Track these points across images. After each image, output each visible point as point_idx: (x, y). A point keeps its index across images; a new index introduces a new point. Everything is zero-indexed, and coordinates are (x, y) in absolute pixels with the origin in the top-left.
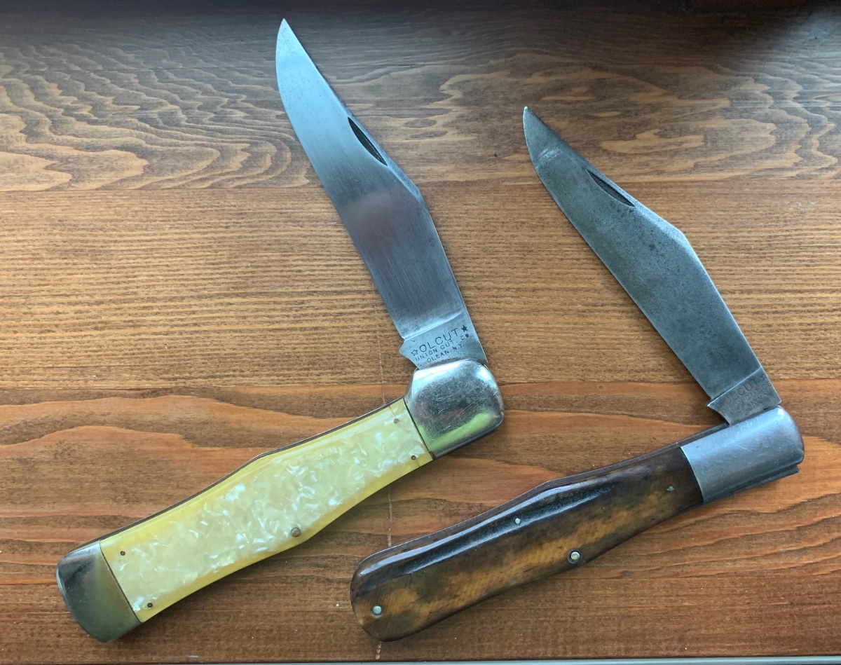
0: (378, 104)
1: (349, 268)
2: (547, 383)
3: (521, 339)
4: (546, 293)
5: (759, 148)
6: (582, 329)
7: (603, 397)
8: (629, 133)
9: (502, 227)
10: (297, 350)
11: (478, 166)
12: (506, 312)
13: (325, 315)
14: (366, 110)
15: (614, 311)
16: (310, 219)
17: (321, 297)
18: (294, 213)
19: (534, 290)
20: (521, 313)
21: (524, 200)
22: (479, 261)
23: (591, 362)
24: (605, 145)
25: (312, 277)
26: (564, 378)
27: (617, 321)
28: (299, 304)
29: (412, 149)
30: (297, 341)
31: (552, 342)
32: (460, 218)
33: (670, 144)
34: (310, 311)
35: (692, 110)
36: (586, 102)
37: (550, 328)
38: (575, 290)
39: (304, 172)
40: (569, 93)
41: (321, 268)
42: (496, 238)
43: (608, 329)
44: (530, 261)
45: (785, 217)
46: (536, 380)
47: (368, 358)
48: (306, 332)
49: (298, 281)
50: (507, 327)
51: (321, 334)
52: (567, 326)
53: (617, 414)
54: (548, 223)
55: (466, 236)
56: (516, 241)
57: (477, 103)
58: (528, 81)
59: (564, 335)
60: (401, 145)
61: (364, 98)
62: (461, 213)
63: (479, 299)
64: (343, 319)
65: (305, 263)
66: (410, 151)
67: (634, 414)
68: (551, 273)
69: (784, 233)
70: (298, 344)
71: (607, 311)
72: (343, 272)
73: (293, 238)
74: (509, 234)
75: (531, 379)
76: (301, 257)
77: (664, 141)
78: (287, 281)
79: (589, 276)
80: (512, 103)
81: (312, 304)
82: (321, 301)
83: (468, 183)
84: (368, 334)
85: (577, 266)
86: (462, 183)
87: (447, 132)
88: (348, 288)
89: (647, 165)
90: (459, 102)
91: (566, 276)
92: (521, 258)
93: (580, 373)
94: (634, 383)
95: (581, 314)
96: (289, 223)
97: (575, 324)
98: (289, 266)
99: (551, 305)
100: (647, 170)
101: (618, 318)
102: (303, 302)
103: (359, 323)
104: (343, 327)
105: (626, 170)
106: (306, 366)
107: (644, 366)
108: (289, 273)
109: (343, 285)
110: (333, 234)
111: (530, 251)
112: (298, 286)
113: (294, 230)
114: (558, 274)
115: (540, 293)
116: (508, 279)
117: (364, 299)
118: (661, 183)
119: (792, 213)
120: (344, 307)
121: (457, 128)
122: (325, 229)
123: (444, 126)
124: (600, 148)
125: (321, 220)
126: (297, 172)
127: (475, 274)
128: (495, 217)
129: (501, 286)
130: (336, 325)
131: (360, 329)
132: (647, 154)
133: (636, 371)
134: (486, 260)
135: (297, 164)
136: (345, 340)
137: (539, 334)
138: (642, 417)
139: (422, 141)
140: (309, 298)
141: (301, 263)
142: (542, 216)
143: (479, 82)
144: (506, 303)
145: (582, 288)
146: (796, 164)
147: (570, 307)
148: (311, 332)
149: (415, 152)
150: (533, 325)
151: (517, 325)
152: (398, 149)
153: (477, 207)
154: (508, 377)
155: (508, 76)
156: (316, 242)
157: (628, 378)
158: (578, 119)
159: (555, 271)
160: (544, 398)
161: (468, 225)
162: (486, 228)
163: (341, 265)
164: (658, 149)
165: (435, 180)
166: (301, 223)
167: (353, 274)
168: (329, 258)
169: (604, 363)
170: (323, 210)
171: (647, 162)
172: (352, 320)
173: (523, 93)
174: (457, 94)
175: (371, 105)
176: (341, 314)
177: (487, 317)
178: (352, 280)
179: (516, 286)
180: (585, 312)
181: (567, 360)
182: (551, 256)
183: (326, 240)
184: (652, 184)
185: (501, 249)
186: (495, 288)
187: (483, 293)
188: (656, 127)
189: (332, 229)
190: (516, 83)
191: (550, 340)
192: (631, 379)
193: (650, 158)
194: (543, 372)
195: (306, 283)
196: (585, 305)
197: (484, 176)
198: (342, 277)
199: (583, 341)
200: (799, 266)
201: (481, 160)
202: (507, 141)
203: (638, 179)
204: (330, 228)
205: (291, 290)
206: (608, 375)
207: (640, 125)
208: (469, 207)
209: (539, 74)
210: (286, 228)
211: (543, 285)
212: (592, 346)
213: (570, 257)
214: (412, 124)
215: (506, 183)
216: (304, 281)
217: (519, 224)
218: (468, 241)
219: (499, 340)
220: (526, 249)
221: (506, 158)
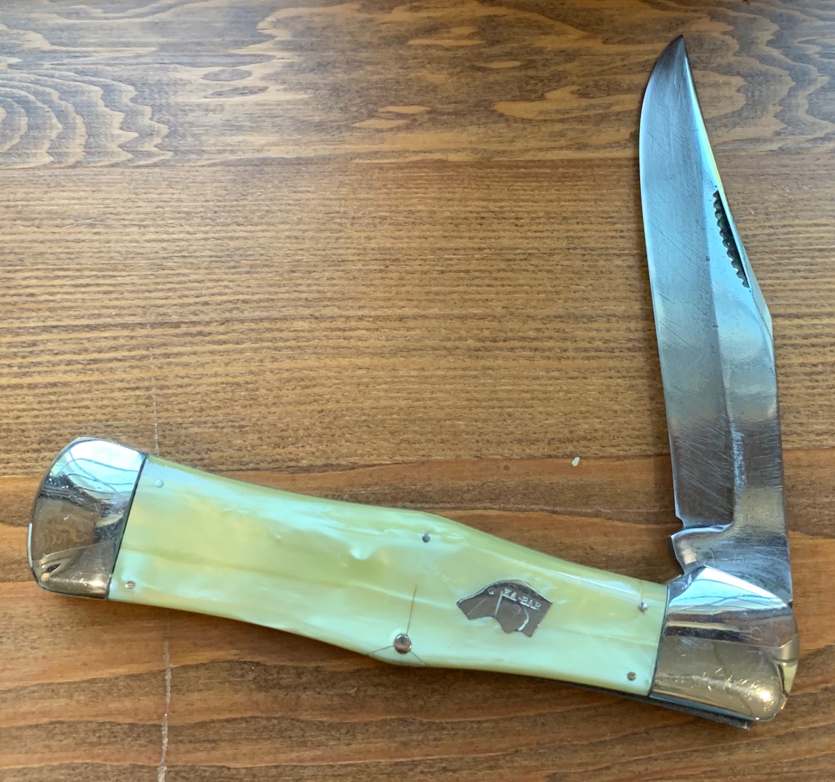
0: (163, 47)
1: (111, 289)
2: (423, 463)
3: (382, 394)
4: (419, 323)
5: (723, 112)
6: (476, 377)
7: (511, 483)
8: (535, 91)
9: (352, 224)
10: (21, 420)
11: (314, 137)
12: (359, 353)
13: (69, 363)
14: (144, 56)
15: (523, 348)
16: (52, 215)
17: (64, 336)
18: (27, 206)
19: (401, 319)
20: (382, 355)
21: (385, 186)
22: (316, 275)
23: (491, 429)
24: (502, 107)
25: (51, 305)
26: (450, 455)
27: (527, 363)
28: (29, 346)
29: (214, 111)
30: (23, 406)
31: (431, 399)
32: (288, 212)
33: (594, 107)
34: (45, 358)
35: (622, 60)
36: (472, 46)
37: (427, 377)
38: (462, 318)
39: (47, 145)
40: (446, 35)
41: (66, 289)
42: (342, 240)
43: (515, 377)
44: (395, 275)
45: (767, 208)
46: (405, 459)
47: (136, 432)
48: (37, 391)
49: (29, 310)
50: (361, 377)
51: (60, 394)
52: (452, 373)
53: (532, 510)
54: (421, 218)
55: (296, 238)
56: (373, 246)
57: (312, 48)
58: (387, 17)
59: (448, 387)
60: (198, 105)
61: (143, 40)
62: (290, 205)
63: (317, 334)
64: (98, 370)
65: (41, 283)
66: (211, 114)
67: (559, 509)
68: (428, 293)
69: (767, 231)
70: (24, 410)
71: (512, 349)
72: (100, 296)
73: (24, 245)
74: (363, 235)
75: (399, 458)
76: (35, 274)
77: (584, 102)
78: (11, 311)
79: (484, 297)
80: (366, 47)
81: (50, 346)
82: (64, 341)
83: (299, 162)
84: (138, 392)
85: (466, 282)
86: (291, 160)
87: (267, 88)
88: (109, 320)
89: (563, 136)
90: (286, 46)
91: (449, 297)
92: (381, 271)
93: (474, 446)
94: (556, 461)
95: (474, 353)
96: (18, 222)
97: (465, 369)
98: (15, 287)
99: (427, 342)
100: (563, 142)
101: (530, 359)
102: (34, 344)
103: (124, 376)
104: (98, 382)
105: (533, 143)
106: (35, 446)
107: (571, 432)
108: (16, 299)
109: (100, 316)
110: (87, 237)
111: (394, 260)
112: (28, 318)
113: (26, 233)
114: (437, 294)
115: (411, 324)
116: (362, 303)
117: (132, 338)
118: (583, 160)
119: (776, 202)
120: (100, 351)
121: (284, 82)
122: (77, 230)
123: (263, 79)
124: (494, 111)
125: (69, 217)
126: (36, 147)
127: (310, 296)
128: (342, 209)
129: (351, 313)
130: (86, 379)
131: (126, 385)
132: (562, 121)
133: (560, 441)
134: (327, 274)
135: (36, 133)
136: (100, 403)
137: (411, 386)
138: (571, 514)
139: (231, 99)
140: (44, 336)
141: (34, 282)
142: (412, 208)
143: (316, 19)
144: (359, 339)
145: (475, 315)
146: (778, 134)
147: (457, 343)
148: (46, 391)
149: (219, 116)
150: (401, 373)
151: (376, 373)
152: (192, 111)
153: (312, 196)
154: (362, 455)
155: (359, 11)
156: (60, 250)
157: (547, 451)
158: (462, 72)
159: (433, 289)
160: (419, 487)
161: (300, 221)
162: (328, 226)
163: (98, 285)
164: (576, 114)
165: (249, 156)
166: (37, 222)
167: (117, 299)
168: (78, 274)
169: (511, 429)
170: (73, 202)
171: (561, 131)
172: (111, 370)
173: (380, 35)
174: (283, 35)
175: (153, 49)
176: (95, 361)
177: (328, 362)
178: (114, 307)
179: (373, 313)
180: (480, 350)
181: (451, 426)
182: (426, 268)
183: (77, 247)
184: (571, 163)
185: (351, 258)
186: (340, 316)
187: (323, 325)
188: (573, 83)
189: (87, 230)
190: (371, 20)
191: (427, 395)
192: (552, 453)
193: (566, 126)
194: (417, 446)
195: (41, 313)
196: (479, 340)
197: (323, 150)
198: (98, 304)
199: (476, 395)
200: (792, 278)
201: (320, 127)
202: (358, 101)
203: (550, 156)
204: (82, 229)
205: (16, 324)
206: (517, 449)
207: (550, 80)
208: (300, 195)
209: (402, 8)
210: (14, 230)
211: (415, 311)
212: (491, 403)
213: (455, 268)
214: (215, 77)
215: (357, 161)
216: (39, 310)
217: (377, 221)
218: (300, 247)
219: (346, 397)
220: (389, 257)
221: (357, 125)
